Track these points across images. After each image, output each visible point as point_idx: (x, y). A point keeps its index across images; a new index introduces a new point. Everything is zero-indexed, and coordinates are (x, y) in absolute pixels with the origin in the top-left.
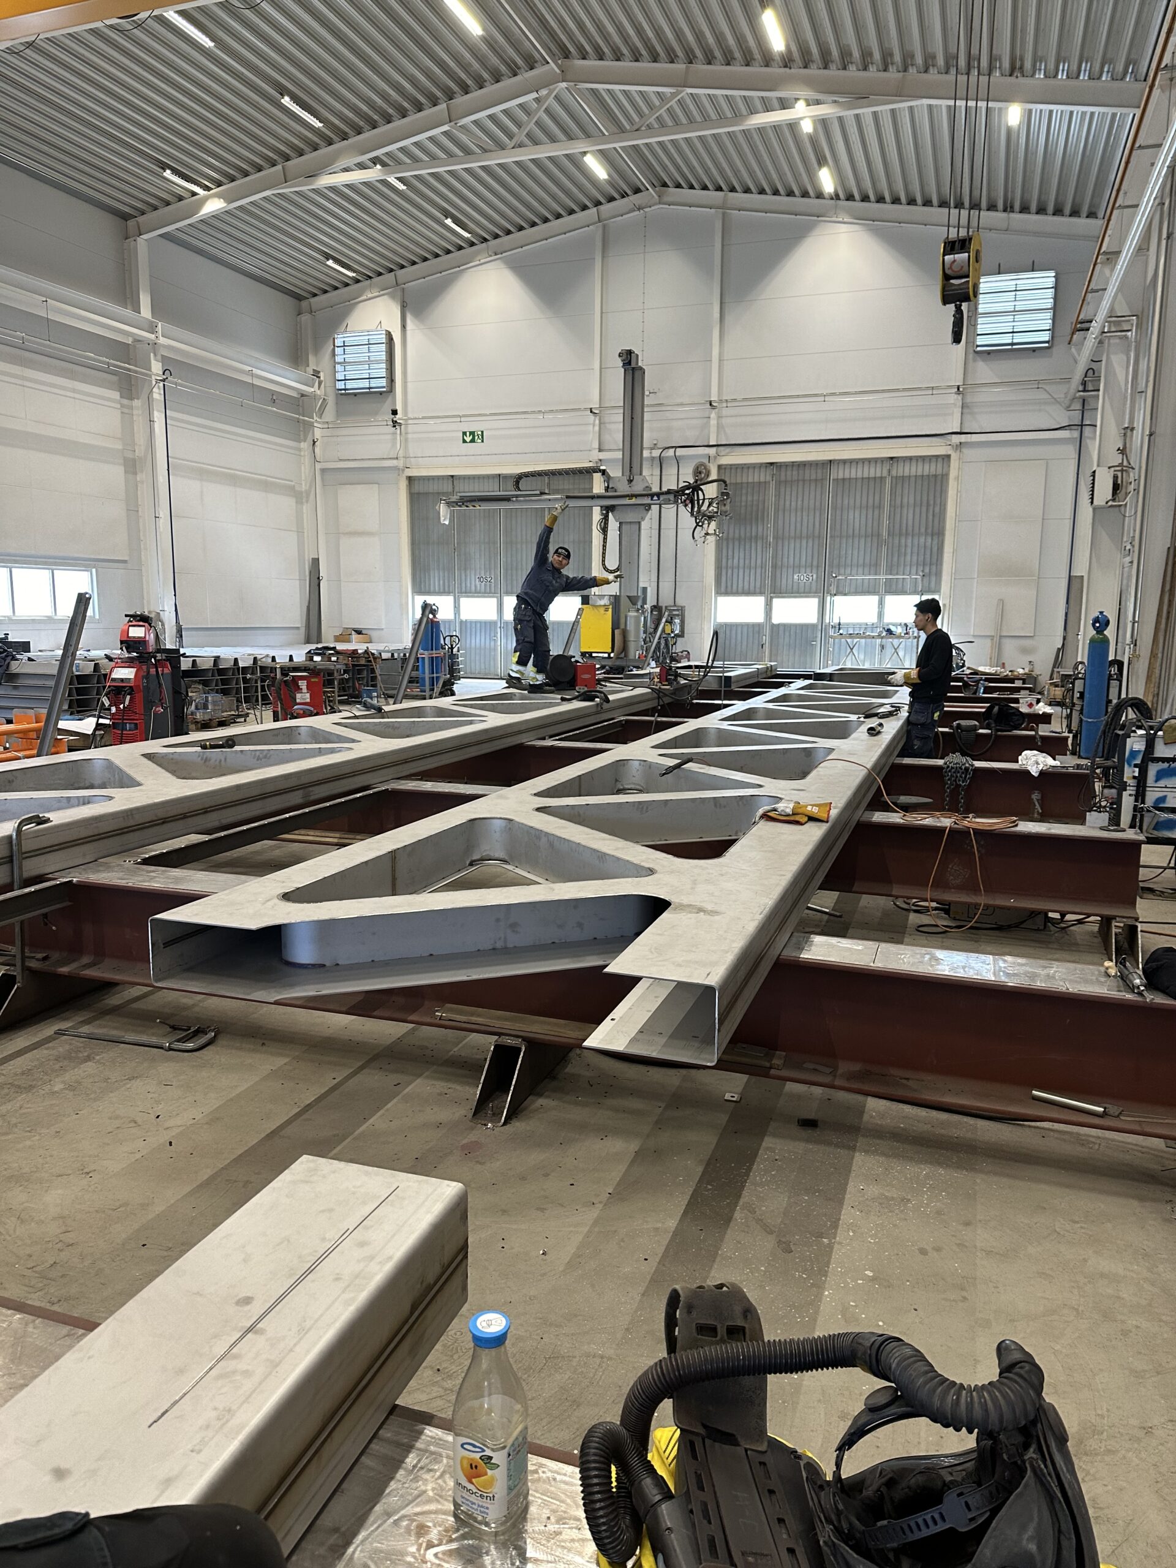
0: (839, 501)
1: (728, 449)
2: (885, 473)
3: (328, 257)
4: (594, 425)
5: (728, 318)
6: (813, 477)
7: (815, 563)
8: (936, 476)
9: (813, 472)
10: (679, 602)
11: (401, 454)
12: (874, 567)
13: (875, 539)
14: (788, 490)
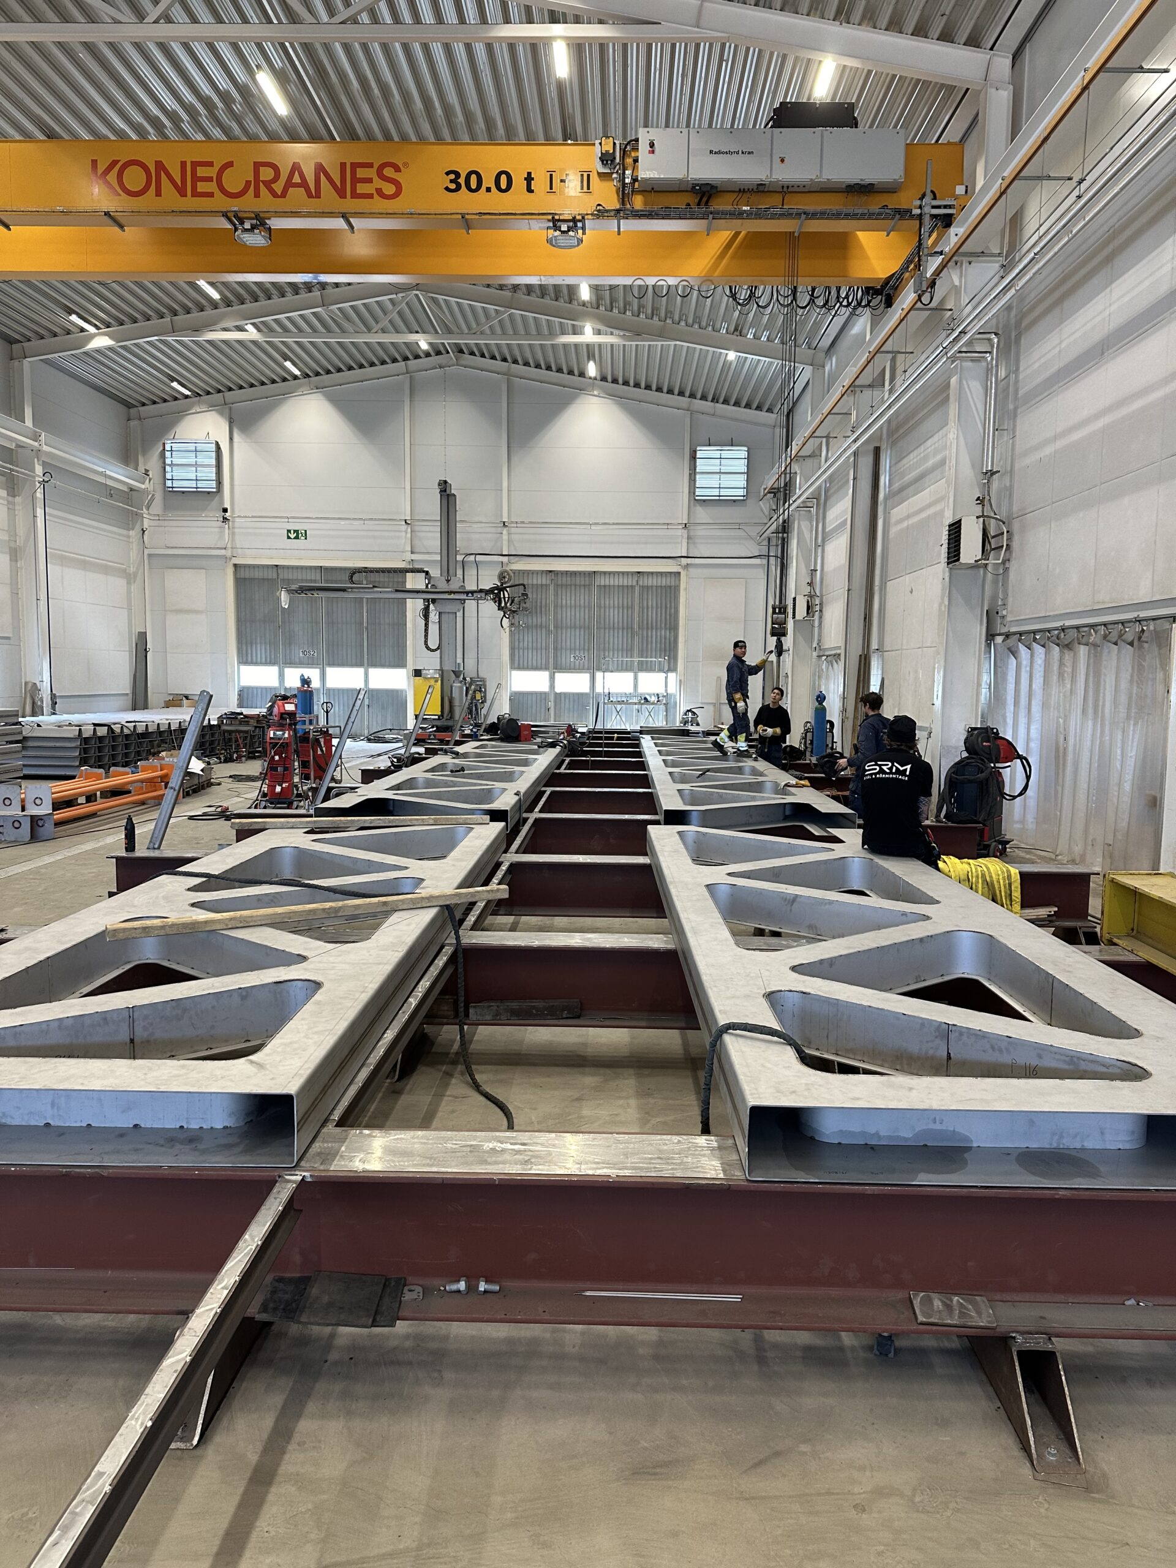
0: (602, 602)
1: (517, 559)
2: (634, 583)
3: (173, 379)
4: (406, 533)
5: (514, 459)
6: (583, 583)
7: (586, 648)
8: (670, 587)
9: (582, 579)
10: (481, 675)
11: (229, 546)
12: (629, 651)
13: (629, 631)
14: (564, 592)
